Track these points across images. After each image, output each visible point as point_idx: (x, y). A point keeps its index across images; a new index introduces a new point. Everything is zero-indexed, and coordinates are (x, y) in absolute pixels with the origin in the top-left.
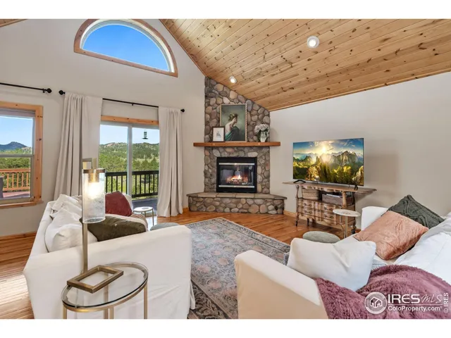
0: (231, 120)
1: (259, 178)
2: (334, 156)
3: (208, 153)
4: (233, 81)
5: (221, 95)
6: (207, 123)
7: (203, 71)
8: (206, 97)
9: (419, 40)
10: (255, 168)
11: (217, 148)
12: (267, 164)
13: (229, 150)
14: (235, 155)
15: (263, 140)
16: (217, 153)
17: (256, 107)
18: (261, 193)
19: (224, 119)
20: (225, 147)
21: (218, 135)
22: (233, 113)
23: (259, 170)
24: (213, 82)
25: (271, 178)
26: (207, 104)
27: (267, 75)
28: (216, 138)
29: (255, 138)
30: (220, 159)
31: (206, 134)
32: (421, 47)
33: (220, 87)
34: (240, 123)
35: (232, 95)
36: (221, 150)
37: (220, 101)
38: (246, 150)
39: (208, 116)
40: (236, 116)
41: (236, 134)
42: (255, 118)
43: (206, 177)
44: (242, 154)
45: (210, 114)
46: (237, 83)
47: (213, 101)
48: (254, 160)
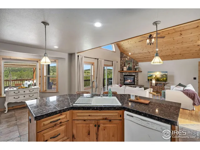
0: (128, 64)
1: (136, 81)
2: (161, 75)
3: (121, 74)
4: (130, 54)
5: (125, 57)
6: (121, 65)
7: (120, 50)
8: (121, 58)
9: (180, 53)
10: (134, 78)
11: (124, 72)
12: (137, 77)
13: (127, 73)
14: (129, 74)
15: (137, 70)
16: (124, 74)
17: (135, 61)
18: (136, 85)
19: (126, 64)
20: (126, 72)
21: (125, 69)
22: (129, 63)
23: (136, 78)
24: (123, 54)
25: (139, 81)
26: (121, 60)
27: (142, 54)
28: (124, 70)
29: (135, 70)
30: (125, 76)
31: (121, 68)
32: (180, 54)
33: (125, 55)
34: (131, 66)
35: (128, 58)
36: (125, 73)
37: (125, 59)
38: (132, 73)
39: (121, 63)
40: (130, 64)
41: (129, 69)
42: (134, 64)
43: (120, 81)
44: (131, 74)
45: (122, 63)
46: (131, 55)
47: (123, 59)
48: (134, 76)
